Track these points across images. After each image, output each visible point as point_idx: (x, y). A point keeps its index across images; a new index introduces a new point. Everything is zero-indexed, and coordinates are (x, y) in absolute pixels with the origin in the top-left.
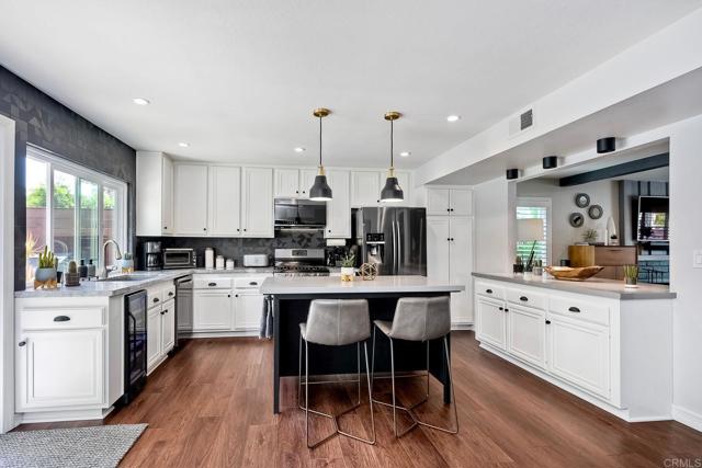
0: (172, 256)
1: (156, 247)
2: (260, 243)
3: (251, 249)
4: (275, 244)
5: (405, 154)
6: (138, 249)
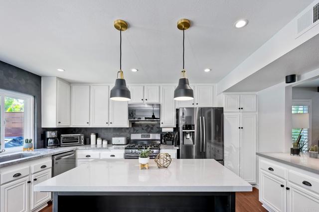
1: (54, 134)
2: (123, 130)
3: (118, 133)
4: (132, 131)
5: (207, 70)
6: (43, 135)
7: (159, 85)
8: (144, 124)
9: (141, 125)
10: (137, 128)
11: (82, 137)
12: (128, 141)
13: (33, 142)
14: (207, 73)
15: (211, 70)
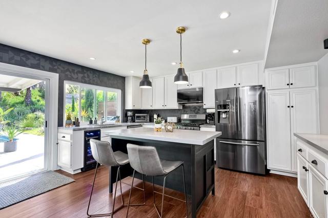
0: (138, 117)
1: (131, 114)
3: (172, 114)
5: (236, 51)
6: (126, 114)
7: (201, 71)
8: (193, 106)
9: (189, 107)
10: (186, 110)
11: (148, 116)
12: (179, 120)
13: (120, 118)
14: (237, 53)
15: (239, 51)
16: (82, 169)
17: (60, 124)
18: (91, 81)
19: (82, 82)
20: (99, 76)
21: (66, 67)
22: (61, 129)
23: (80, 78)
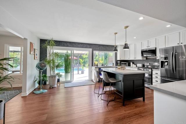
0: (122, 63)
1: (119, 62)
5: (168, 26)
6: (117, 62)
10: (148, 60)
11: (128, 63)
13: (114, 64)
16: (98, 81)
17: (92, 65)
18: (102, 50)
19: (99, 50)
20: (105, 47)
21: (94, 46)
22: (93, 67)
23: (98, 49)
